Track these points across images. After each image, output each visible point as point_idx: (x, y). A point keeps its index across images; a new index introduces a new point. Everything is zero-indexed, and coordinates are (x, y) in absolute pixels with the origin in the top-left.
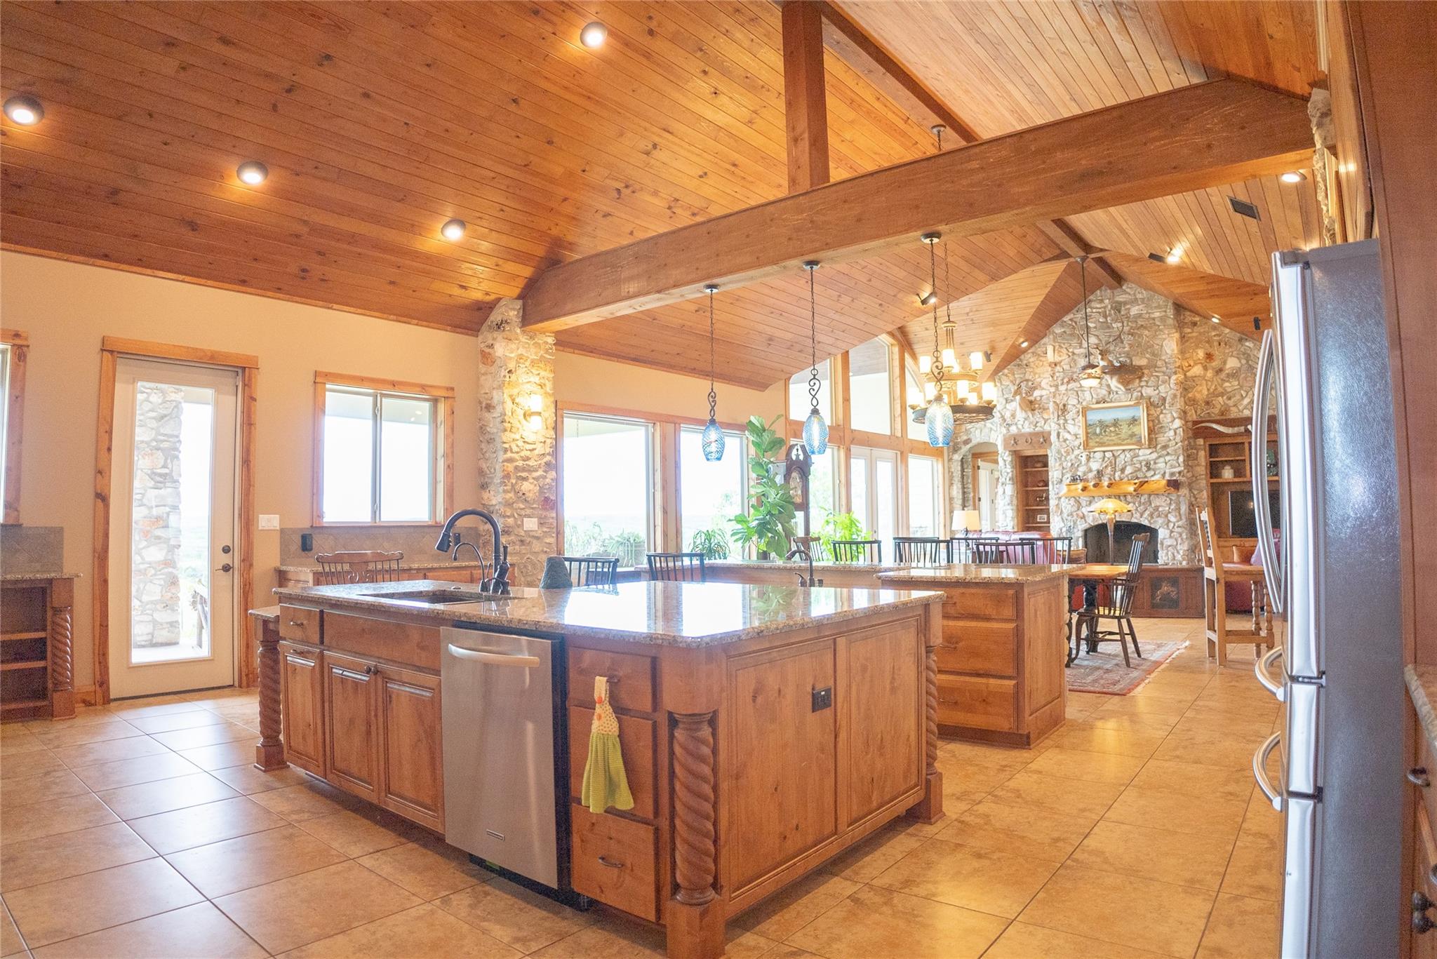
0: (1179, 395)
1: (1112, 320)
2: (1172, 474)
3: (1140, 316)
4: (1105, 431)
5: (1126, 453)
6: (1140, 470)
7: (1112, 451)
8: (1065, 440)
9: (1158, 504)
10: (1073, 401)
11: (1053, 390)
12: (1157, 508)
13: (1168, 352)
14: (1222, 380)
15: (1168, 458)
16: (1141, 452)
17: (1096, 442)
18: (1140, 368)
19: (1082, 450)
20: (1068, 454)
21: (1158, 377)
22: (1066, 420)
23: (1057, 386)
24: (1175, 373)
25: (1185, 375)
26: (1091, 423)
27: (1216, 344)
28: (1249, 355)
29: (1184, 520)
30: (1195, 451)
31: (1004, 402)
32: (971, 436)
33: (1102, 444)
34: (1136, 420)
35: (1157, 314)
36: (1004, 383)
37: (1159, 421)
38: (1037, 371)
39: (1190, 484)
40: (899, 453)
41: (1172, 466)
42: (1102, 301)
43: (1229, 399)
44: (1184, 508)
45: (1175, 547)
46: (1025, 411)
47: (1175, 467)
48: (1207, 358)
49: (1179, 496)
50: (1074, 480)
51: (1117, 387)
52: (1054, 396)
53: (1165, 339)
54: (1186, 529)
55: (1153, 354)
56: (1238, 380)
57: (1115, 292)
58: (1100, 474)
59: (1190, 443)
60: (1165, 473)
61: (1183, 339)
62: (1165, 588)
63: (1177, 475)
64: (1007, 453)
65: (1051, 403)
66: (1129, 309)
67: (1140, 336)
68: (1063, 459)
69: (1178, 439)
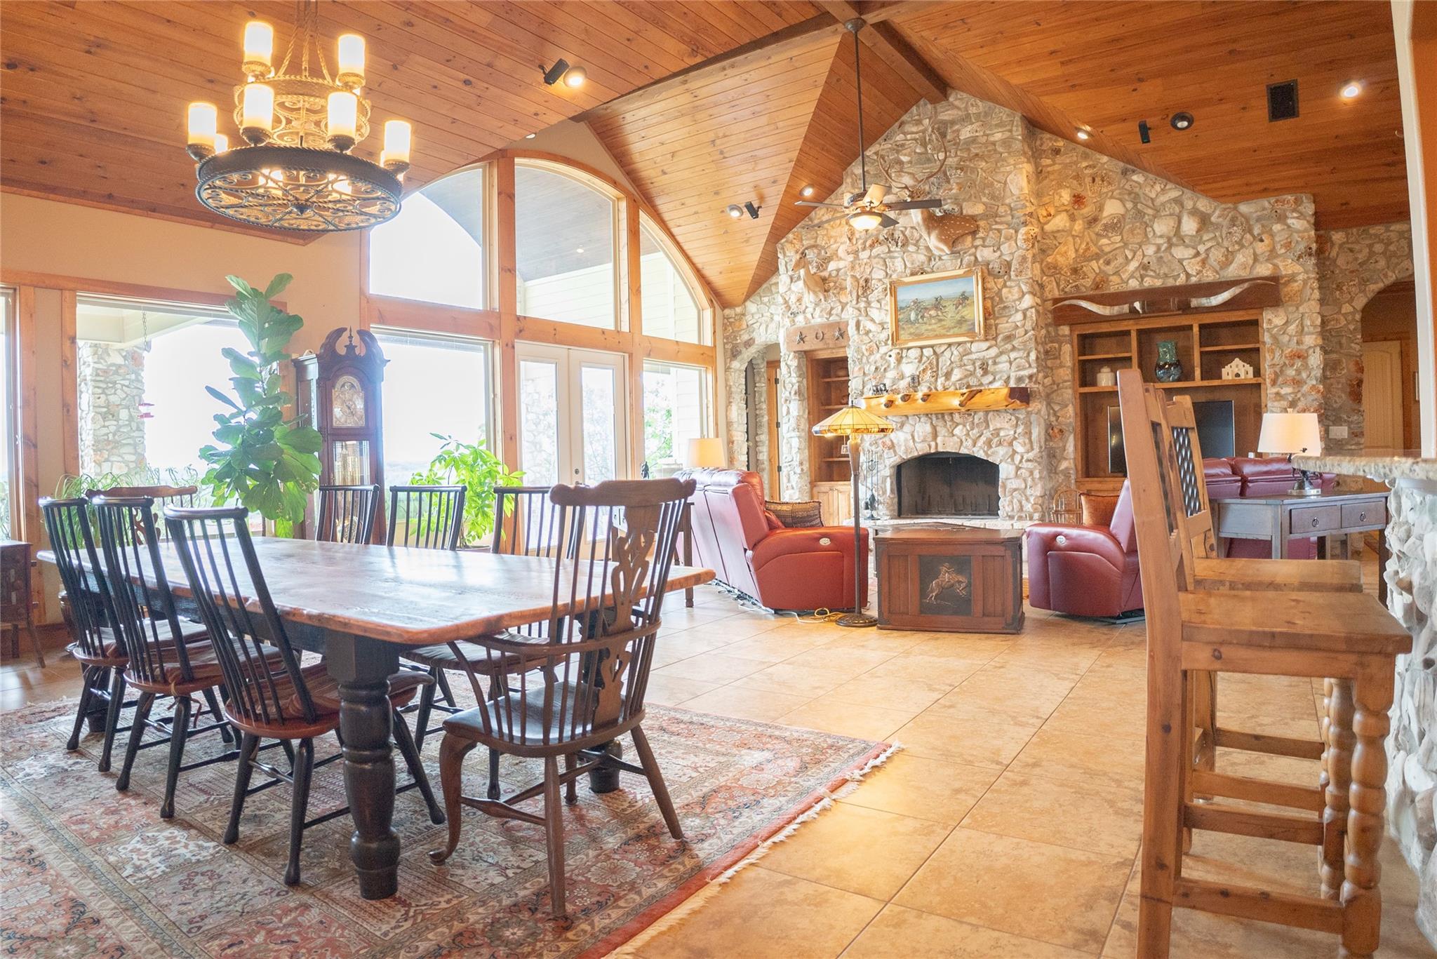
0: (1030, 256)
1: (934, 149)
2: (1020, 379)
3: (974, 140)
4: (922, 317)
5: (953, 348)
6: (972, 374)
7: (932, 346)
8: (867, 333)
9: (999, 426)
10: (878, 274)
11: (851, 258)
12: (997, 431)
13: (1016, 191)
14: (1097, 234)
15: (1013, 355)
16: (975, 347)
17: (911, 334)
18: (973, 218)
19: (890, 347)
20: (871, 353)
21: (999, 231)
22: (868, 303)
23: (856, 253)
24: (1025, 224)
25: (1042, 229)
26: (903, 305)
27: (1088, 180)
28: (1137, 195)
29: (1037, 450)
30: (1056, 345)
31: (789, 280)
32: (755, 335)
33: (918, 336)
34: (966, 298)
35: (998, 136)
36: (788, 254)
37: (1001, 299)
38: (833, 233)
39: (1048, 395)
40: (627, 355)
41: (1020, 368)
42: (919, 122)
43: (1108, 263)
44: (1037, 432)
45: (1023, 492)
46: (815, 292)
47: (1024, 369)
48: (1076, 202)
49: (1029, 413)
50: (878, 391)
51: (937, 248)
52: (853, 268)
53: (1010, 173)
54: (1039, 464)
55: (993, 197)
56: (1121, 234)
57: (939, 106)
58: (916, 381)
59: (1048, 331)
60: (1009, 377)
61: (1039, 174)
62: (946, 576)
63: (1027, 381)
64: (792, 355)
65: (849, 279)
66: (958, 131)
67: (974, 170)
68: (864, 360)
69: (1029, 325)
